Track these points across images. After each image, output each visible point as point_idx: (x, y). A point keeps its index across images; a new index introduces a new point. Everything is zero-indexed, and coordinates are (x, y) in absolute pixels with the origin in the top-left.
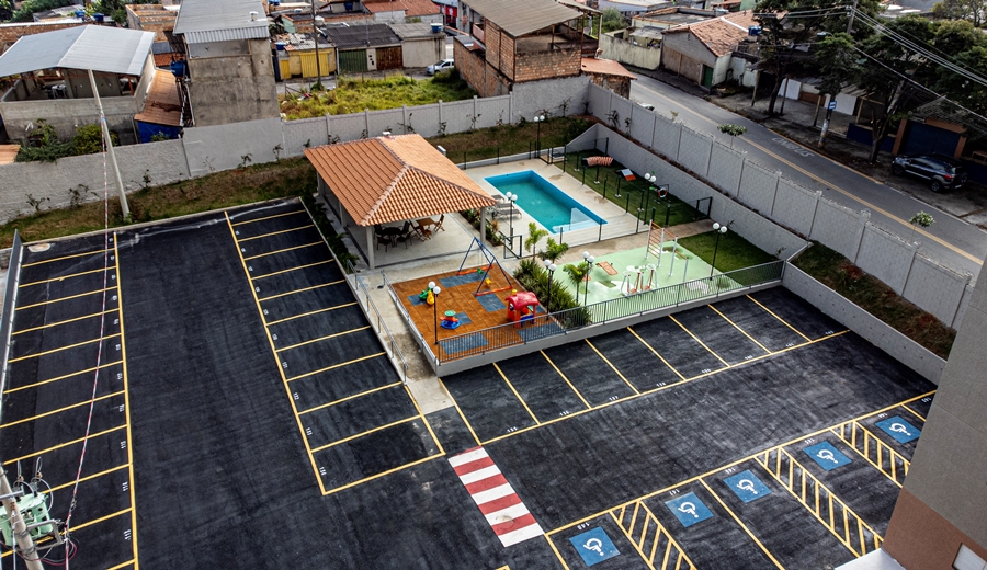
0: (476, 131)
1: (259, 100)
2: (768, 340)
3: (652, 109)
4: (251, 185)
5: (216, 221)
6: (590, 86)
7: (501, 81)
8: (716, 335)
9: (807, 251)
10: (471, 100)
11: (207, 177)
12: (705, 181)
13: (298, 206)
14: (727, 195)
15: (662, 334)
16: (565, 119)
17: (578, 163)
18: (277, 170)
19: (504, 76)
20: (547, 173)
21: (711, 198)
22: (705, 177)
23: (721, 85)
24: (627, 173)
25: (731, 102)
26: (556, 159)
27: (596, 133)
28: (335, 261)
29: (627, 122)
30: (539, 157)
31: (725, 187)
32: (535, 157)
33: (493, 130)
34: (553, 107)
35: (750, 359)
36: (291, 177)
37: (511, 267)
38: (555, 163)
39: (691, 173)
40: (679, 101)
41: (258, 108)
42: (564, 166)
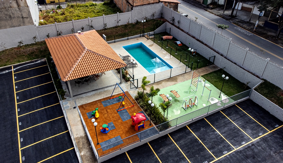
0: (119, 26)
1: (23, 17)
2: (250, 131)
3: (187, 16)
4: (24, 54)
5: (7, 71)
6: (163, 7)
7: (128, 5)
8: (226, 129)
9: (261, 84)
10: (116, 14)
11: (3, 51)
12: (212, 49)
13: (44, 63)
14: (222, 55)
15: (202, 129)
16: (154, 20)
17: (159, 39)
18: (35, 47)
19: (129, 3)
20: (148, 43)
21: (215, 56)
22: (212, 47)
23: (211, 4)
24: (179, 43)
25: (215, 11)
26: (151, 37)
27: (166, 26)
28: (56, 92)
29: (178, 22)
30: (144, 36)
31: (221, 52)
32: (143, 36)
33: (126, 26)
34: (149, 16)
35: (244, 144)
36: (42, 50)
37: (134, 94)
38: (150, 39)
39: (206, 45)
40: (195, 11)
41: (23, 21)
42: (154, 40)
